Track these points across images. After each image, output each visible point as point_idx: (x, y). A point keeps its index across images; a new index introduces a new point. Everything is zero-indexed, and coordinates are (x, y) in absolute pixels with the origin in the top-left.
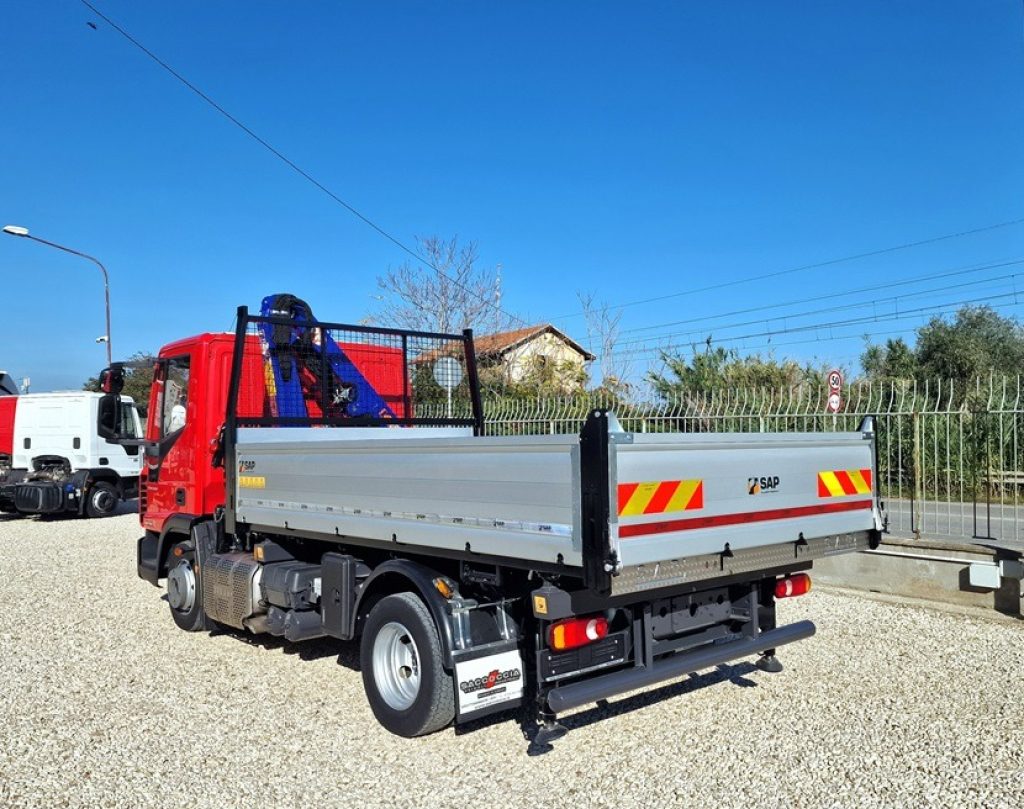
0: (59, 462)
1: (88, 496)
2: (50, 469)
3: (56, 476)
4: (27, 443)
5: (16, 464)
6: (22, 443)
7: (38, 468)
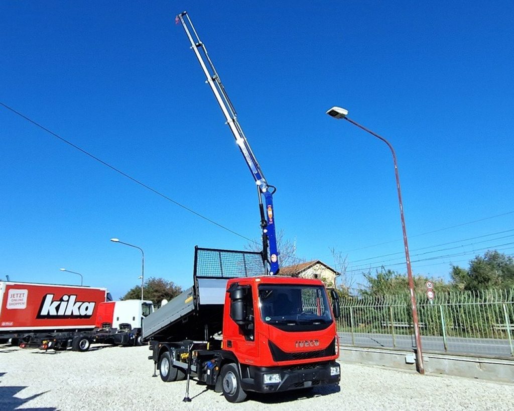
0: (127, 326)
1: (137, 338)
2: (125, 328)
3: (126, 331)
4: (118, 319)
5: (114, 327)
6: (116, 319)
7: (121, 328)
